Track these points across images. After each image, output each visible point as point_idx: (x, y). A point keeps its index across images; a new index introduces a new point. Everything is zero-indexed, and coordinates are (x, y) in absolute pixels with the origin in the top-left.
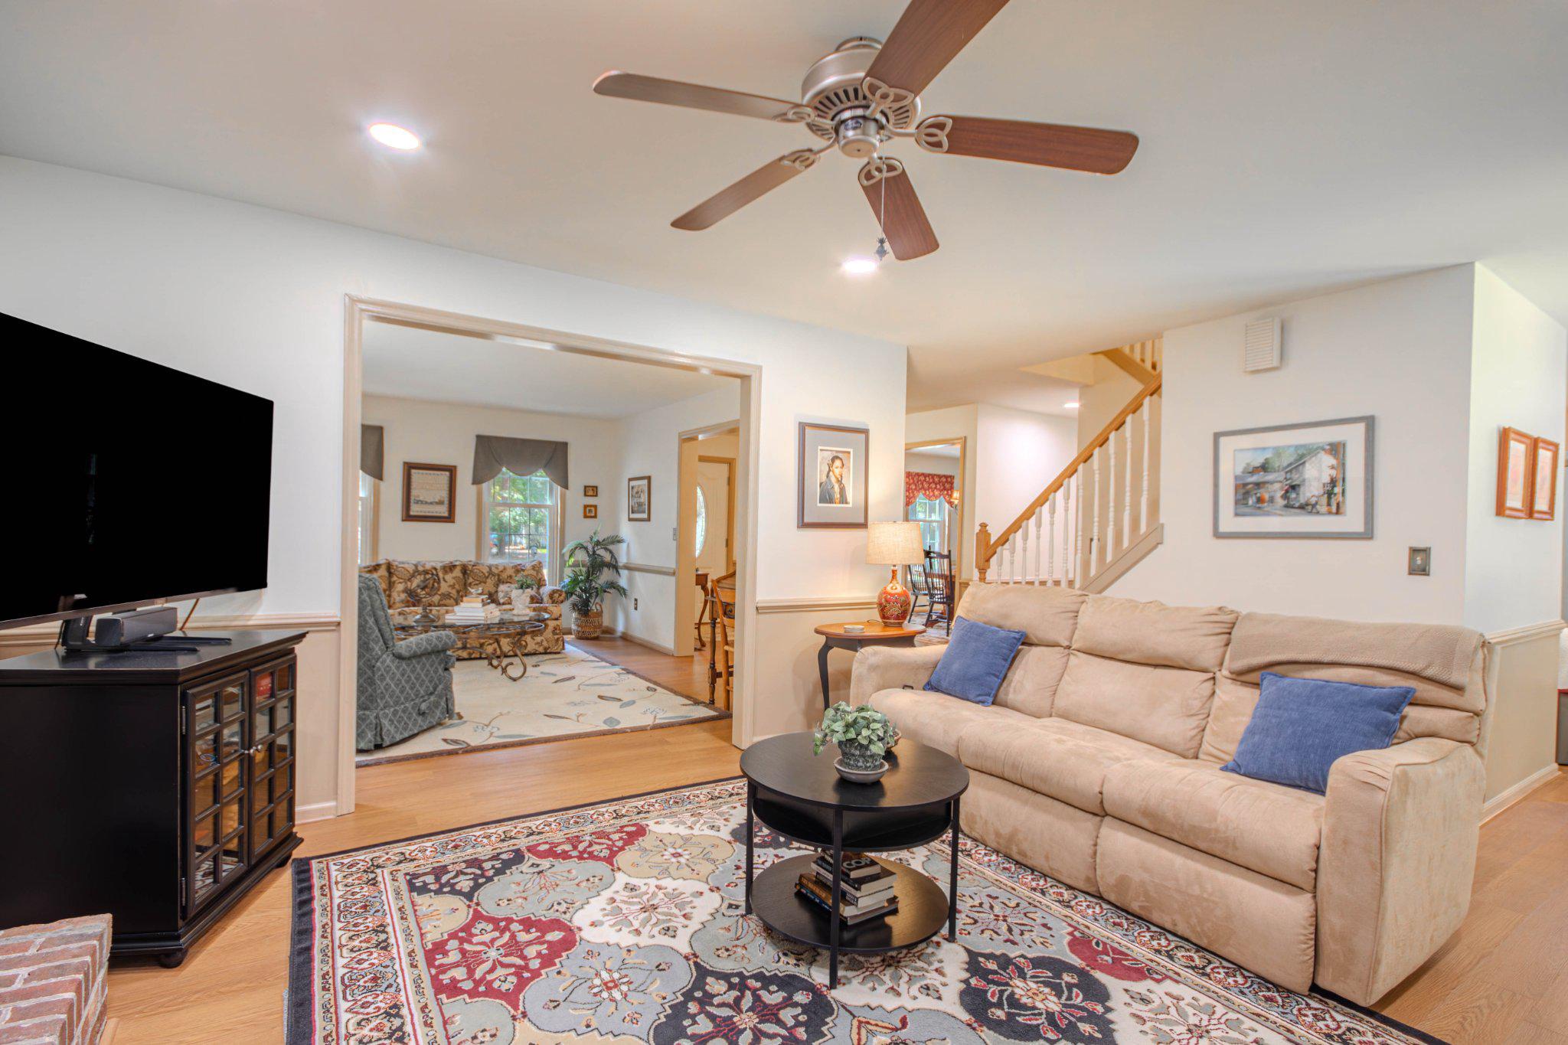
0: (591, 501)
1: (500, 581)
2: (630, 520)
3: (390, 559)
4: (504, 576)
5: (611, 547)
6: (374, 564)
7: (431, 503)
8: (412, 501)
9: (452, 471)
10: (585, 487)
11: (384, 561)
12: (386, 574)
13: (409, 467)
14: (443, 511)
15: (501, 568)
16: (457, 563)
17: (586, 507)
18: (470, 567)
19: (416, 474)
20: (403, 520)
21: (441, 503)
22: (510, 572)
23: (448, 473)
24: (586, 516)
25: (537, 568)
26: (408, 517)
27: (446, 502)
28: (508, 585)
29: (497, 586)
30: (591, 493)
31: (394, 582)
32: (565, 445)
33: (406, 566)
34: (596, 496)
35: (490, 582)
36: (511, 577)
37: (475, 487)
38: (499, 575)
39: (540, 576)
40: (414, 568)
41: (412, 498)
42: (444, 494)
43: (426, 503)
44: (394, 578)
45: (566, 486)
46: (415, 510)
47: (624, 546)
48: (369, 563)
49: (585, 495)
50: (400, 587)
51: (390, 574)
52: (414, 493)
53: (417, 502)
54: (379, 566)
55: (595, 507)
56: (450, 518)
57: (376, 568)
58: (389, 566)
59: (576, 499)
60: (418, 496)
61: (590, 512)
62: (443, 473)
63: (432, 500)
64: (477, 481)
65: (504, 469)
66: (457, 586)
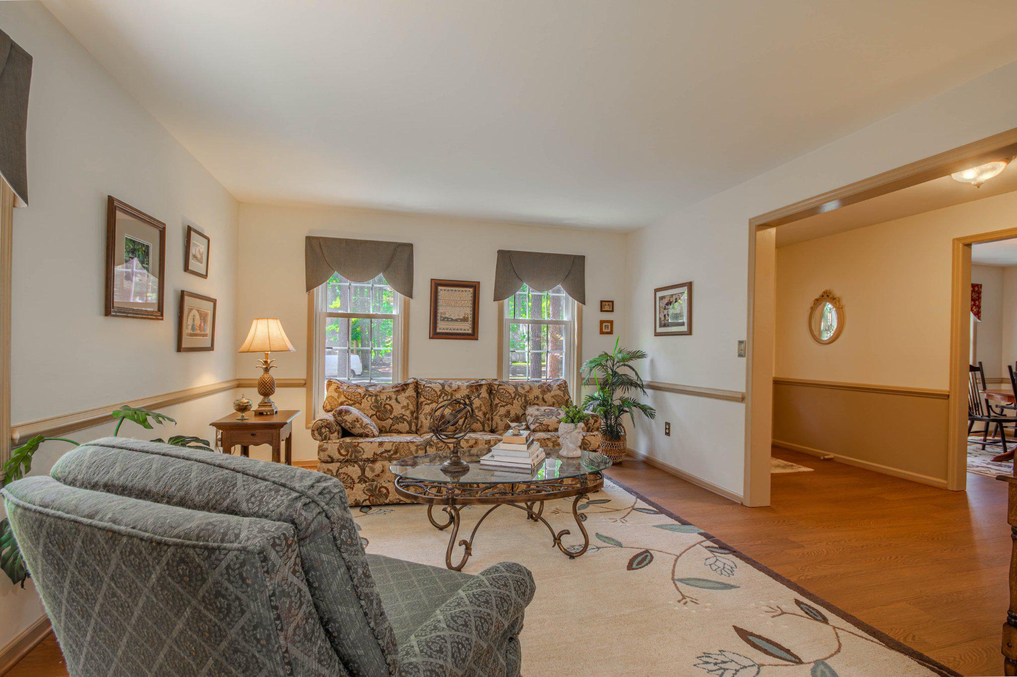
0: (606, 316)
1: (527, 404)
2: (657, 334)
3: (418, 378)
4: (531, 396)
5: (631, 363)
6: (402, 383)
7: (456, 320)
8: (439, 318)
9: (475, 287)
10: (602, 302)
11: (412, 380)
12: (414, 394)
13: (436, 284)
14: (467, 327)
15: (527, 388)
16: (483, 382)
17: (602, 322)
18: (496, 387)
19: (442, 291)
20: (430, 338)
21: (465, 320)
22: (537, 392)
23: (471, 290)
24: (602, 333)
25: (564, 387)
26: (435, 335)
27: (470, 319)
28: (536, 407)
29: (524, 408)
30: (607, 308)
31: (422, 402)
32: (582, 258)
33: (433, 385)
34: (612, 311)
35: (517, 403)
36: (537, 397)
37: (496, 302)
38: (526, 396)
39: (567, 397)
40: (440, 387)
41: (439, 315)
42: (468, 311)
43: (452, 320)
44: (422, 399)
45: (583, 302)
46: (442, 327)
47: (646, 362)
48: (400, 381)
49: (602, 311)
50: (427, 409)
51: (418, 394)
52: (441, 310)
53: (445, 319)
54: (407, 385)
55: (611, 322)
56: (473, 335)
57: (404, 387)
58: (417, 385)
59: (593, 315)
60: (445, 313)
61: (606, 328)
62: (468, 289)
63: (457, 317)
64: (499, 296)
65: (525, 284)
66: (483, 408)
